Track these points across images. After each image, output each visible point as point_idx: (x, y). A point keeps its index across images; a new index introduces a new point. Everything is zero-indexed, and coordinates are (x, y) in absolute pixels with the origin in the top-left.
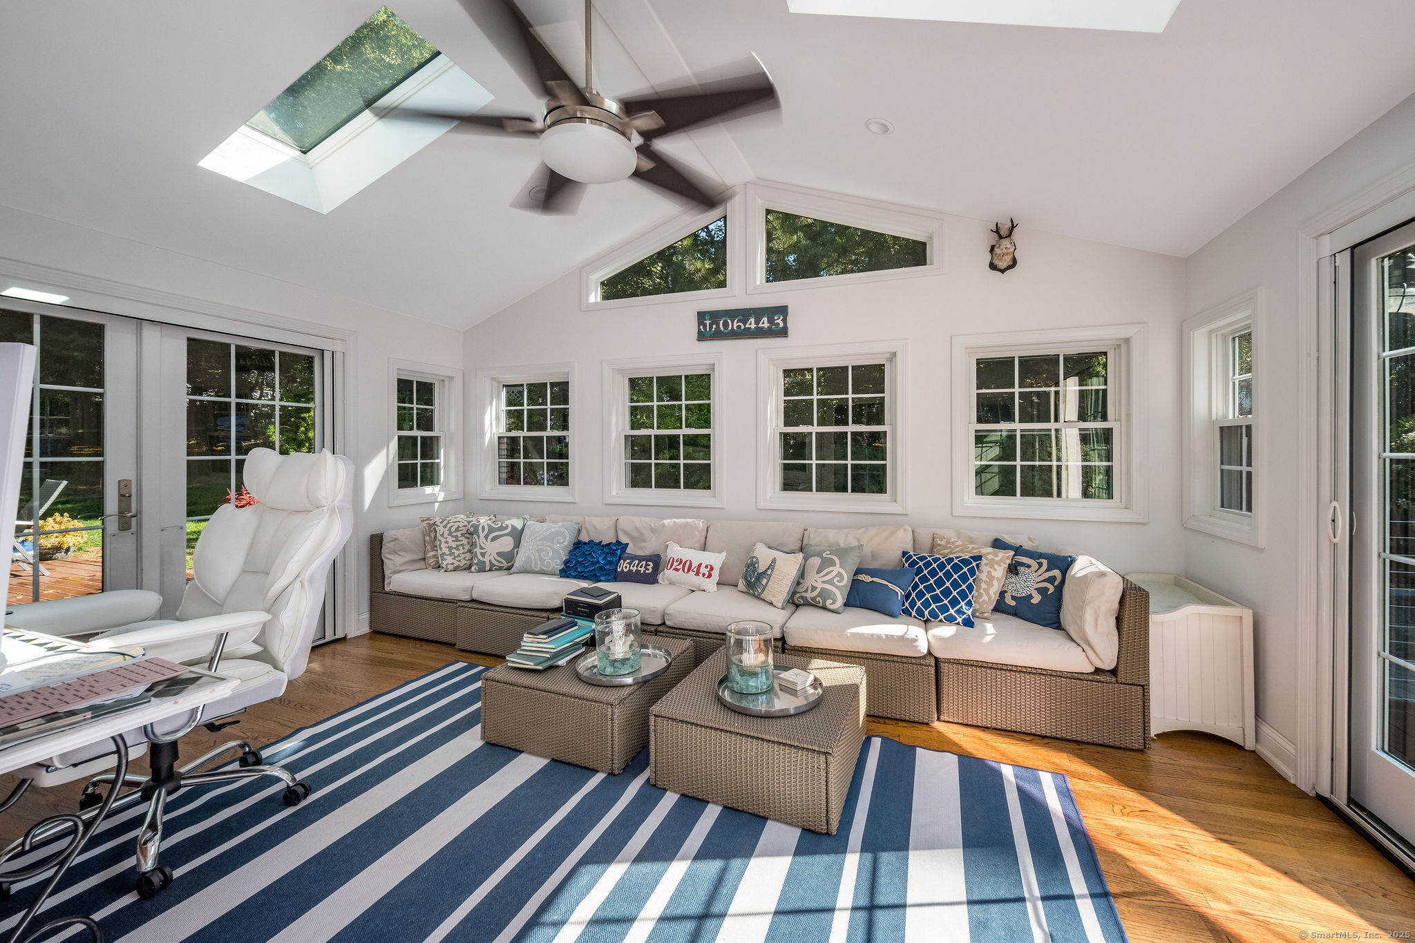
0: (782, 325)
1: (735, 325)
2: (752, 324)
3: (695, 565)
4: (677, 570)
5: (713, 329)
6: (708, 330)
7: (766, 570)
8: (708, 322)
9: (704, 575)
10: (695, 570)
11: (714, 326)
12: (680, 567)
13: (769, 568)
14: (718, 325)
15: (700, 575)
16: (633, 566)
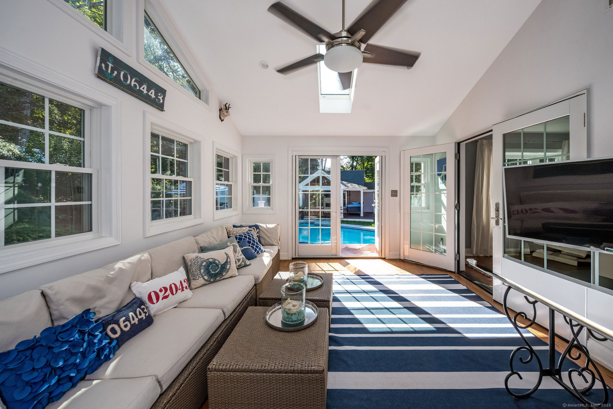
0: (161, 101)
1: (133, 83)
2: (144, 89)
3: (178, 284)
4: (165, 297)
5: (114, 75)
6: (109, 72)
7: (227, 260)
8: (110, 65)
9: (186, 288)
10: (181, 288)
11: (116, 72)
12: (169, 292)
13: (227, 258)
14: (119, 74)
15: (184, 289)
16: (133, 319)
